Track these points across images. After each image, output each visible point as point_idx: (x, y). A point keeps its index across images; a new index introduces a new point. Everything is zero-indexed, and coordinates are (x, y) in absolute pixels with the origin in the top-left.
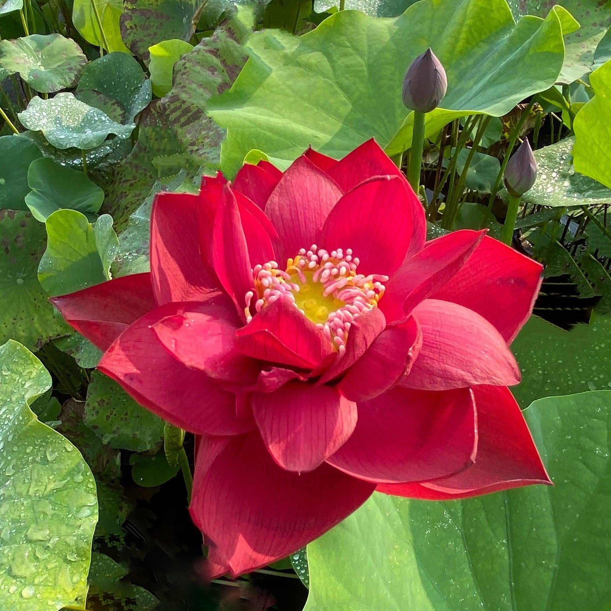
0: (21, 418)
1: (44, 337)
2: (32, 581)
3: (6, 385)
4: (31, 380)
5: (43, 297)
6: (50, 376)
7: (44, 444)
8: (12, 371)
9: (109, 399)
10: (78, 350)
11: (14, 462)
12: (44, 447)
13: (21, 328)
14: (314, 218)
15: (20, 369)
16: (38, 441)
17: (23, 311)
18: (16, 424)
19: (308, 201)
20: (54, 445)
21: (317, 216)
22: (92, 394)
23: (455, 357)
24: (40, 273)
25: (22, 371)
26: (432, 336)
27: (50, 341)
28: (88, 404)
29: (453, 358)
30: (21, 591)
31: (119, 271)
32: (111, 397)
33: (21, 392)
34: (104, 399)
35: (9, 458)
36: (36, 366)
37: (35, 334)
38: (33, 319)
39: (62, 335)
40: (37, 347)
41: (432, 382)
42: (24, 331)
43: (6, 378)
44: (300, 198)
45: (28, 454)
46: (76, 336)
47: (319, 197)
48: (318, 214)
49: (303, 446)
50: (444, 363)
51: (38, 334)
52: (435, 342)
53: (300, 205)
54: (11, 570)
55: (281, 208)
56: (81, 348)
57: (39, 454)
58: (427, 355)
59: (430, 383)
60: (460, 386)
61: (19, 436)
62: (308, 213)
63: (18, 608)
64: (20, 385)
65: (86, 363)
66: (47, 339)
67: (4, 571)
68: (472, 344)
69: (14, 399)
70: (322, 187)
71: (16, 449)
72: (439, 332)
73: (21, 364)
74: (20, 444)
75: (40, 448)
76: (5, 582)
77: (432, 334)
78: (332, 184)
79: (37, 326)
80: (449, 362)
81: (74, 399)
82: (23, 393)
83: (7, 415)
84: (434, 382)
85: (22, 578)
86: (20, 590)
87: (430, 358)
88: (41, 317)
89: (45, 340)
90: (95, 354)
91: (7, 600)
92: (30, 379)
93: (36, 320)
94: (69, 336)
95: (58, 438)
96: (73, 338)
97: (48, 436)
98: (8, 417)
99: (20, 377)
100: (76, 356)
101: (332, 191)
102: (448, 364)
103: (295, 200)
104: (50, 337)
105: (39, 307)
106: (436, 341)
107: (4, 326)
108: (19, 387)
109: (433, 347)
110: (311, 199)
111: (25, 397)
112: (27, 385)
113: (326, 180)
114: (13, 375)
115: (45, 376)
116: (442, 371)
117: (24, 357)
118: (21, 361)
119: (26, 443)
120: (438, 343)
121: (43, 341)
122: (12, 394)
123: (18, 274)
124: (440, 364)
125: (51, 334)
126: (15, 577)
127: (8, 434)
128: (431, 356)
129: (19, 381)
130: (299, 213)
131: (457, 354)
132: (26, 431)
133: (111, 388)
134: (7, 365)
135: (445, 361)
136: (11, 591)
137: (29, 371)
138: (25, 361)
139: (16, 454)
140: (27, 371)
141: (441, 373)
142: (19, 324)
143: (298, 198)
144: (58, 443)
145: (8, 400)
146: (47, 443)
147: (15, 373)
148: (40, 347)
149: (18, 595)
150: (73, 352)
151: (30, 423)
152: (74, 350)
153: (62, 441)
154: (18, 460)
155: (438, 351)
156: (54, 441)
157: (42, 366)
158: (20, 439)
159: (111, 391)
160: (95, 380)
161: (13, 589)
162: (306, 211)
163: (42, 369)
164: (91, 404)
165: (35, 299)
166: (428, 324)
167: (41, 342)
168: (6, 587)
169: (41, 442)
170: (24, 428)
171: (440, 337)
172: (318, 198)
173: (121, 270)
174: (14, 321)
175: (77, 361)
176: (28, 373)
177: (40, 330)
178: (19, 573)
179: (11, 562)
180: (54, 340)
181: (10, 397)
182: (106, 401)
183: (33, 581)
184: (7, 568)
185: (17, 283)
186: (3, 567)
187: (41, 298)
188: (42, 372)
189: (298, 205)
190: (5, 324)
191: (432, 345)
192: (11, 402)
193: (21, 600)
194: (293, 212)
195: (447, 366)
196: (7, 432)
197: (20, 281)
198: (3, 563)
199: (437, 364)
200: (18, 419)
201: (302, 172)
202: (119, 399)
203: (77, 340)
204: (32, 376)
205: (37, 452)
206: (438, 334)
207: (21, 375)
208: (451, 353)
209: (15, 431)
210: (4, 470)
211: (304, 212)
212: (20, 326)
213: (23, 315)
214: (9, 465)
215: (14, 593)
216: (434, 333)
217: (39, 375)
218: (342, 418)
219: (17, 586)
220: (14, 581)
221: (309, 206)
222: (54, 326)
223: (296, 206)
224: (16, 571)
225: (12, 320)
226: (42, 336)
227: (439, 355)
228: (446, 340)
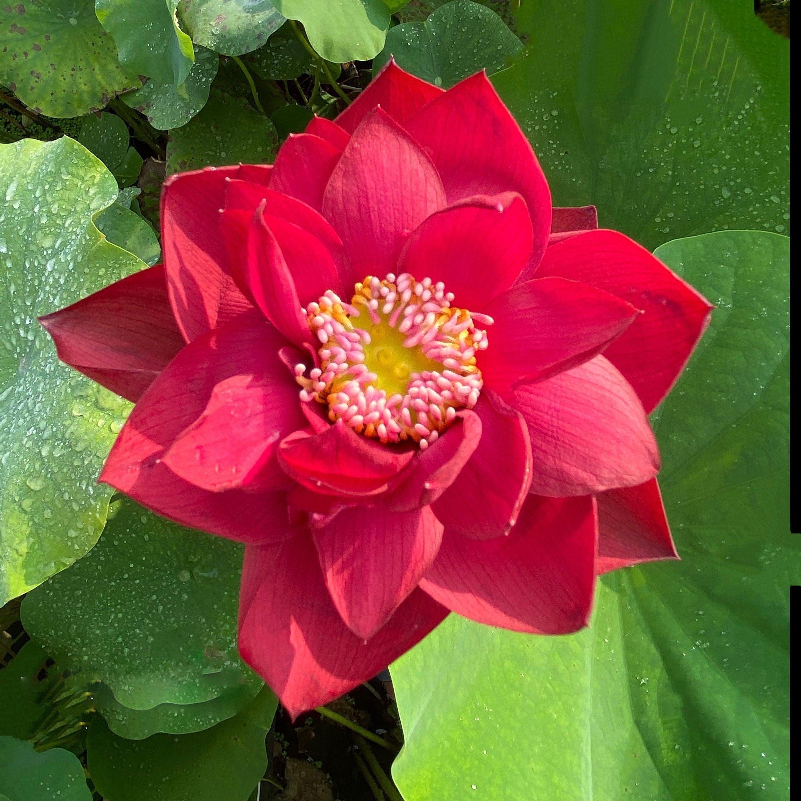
0: (88, 238)
1: (109, 91)
2: (120, 414)
3: (69, 192)
4: (96, 187)
5: (102, 42)
6: (115, 181)
7: (117, 266)
8: (72, 175)
9: (191, 160)
10: (149, 106)
11: (87, 284)
12: (117, 268)
13: (81, 81)
14: (393, 218)
15: (81, 172)
16: (110, 262)
17: (81, 60)
18: (84, 243)
19: (385, 189)
20: (128, 267)
21: (396, 212)
22: (171, 155)
23: (575, 452)
24: (97, 10)
25: (83, 175)
26: (547, 417)
27: (117, 97)
28: (169, 166)
29: (573, 453)
30: (110, 425)
31: (186, 11)
32: (193, 158)
33: (85, 201)
34: (186, 161)
35: (82, 280)
36: (99, 169)
37: (98, 89)
38: (94, 70)
39: (130, 90)
40: (103, 103)
41: (543, 484)
42: (85, 85)
43: (68, 183)
44: (373, 185)
45: (101, 276)
46: (146, 89)
47: (401, 181)
48: (398, 210)
49: (372, 578)
50: (560, 459)
51: (102, 87)
52: (551, 428)
53: (372, 195)
54: (97, 402)
55: (346, 200)
56: (153, 105)
57: (113, 276)
58: (539, 446)
59: (541, 485)
60: (580, 492)
61: (89, 257)
62: (384, 211)
63: (108, 443)
64: (83, 191)
65: (160, 124)
66: (113, 94)
67: (91, 403)
68: (600, 430)
69: (78, 209)
70: (405, 161)
71: (87, 270)
72: (557, 410)
73: (81, 167)
74: (91, 265)
75: (113, 270)
76: (92, 415)
77: (547, 414)
78: (420, 154)
79: (99, 78)
80: (568, 460)
81: (154, 159)
82: (88, 203)
83: (73, 228)
84: (546, 484)
85: (109, 410)
86: (109, 423)
87: (543, 451)
88: (103, 67)
89: (111, 95)
90: (169, 113)
91: (95, 435)
92: (93, 184)
93: (97, 71)
94: (138, 90)
95: (132, 260)
96: (142, 93)
97: (121, 258)
98: (74, 230)
99: (82, 182)
100: (149, 114)
101: (419, 166)
102: (566, 462)
103: (366, 187)
104: (116, 91)
105: (99, 53)
106: (552, 426)
107: (62, 79)
108: (82, 194)
109: (549, 436)
110: (389, 185)
111: (91, 207)
112: (92, 192)
113: (412, 146)
114: (75, 179)
115: (110, 182)
116: (558, 471)
117: (84, 158)
118: (81, 163)
119: (98, 265)
120: (555, 429)
121: (108, 96)
122: (75, 202)
123: (69, 12)
124: (555, 461)
125: (116, 88)
126: (102, 409)
127: (77, 253)
128: (544, 448)
129: (82, 187)
130: (371, 209)
131: (579, 447)
132: (95, 252)
133: (192, 148)
134: (67, 168)
135: (562, 457)
136: (99, 424)
137: (92, 174)
138: (86, 163)
139: (88, 276)
140: (89, 175)
141: (556, 473)
142: (79, 76)
143: (370, 184)
144: (133, 265)
145: (73, 210)
146: (120, 265)
147: (77, 178)
148: (106, 103)
149: (107, 428)
150: (144, 109)
151: (98, 243)
152: (144, 106)
153: (136, 262)
154: (91, 283)
155: (554, 441)
156: (128, 262)
157: (105, 169)
158: (89, 261)
159: (192, 151)
160: (173, 139)
161: (101, 422)
162: (381, 206)
163: (106, 173)
164: (171, 166)
165: (93, 44)
166: (542, 396)
167: (106, 97)
168: (94, 420)
169: (115, 263)
170: (94, 249)
171: (558, 419)
172: (399, 183)
173: (188, 11)
174: (72, 72)
175: (149, 120)
176: (91, 177)
177: (103, 83)
178: (106, 406)
179: (97, 394)
180: (121, 94)
181: (73, 206)
182: (188, 163)
183: (122, 414)
184: (94, 400)
185: (70, 25)
186: (89, 399)
187: (100, 43)
188: (107, 176)
189: (370, 196)
190: (62, 76)
191: (546, 432)
192: (76, 212)
193: (111, 435)
194: (363, 208)
195: (564, 464)
196: (76, 250)
197: (73, 21)
198: (89, 395)
199: (552, 461)
200: (85, 237)
201: (377, 134)
202: (202, 160)
203: (147, 94)
204: (95, 182)
205: (111, 274)
206: (555, 414)
207: (83, 180)
208: (571, 446)
209: (84, 251)
210: (78, 293)
211: (379, 209)
212: (80, 78)
213: (82, 65)
214: (82, 288)
215: (103, 426)
216: (550, 412)
217: (103, 181)
218: (423, 532)
219: (106, 419)
220: (102, 414)
221: (386, 197)
222: (118, 78)
223: (367, 198)
224: (102, 403)
225: (70, 71)
226: (107, 90)
227: (555, 448)
228: (566, 425)
